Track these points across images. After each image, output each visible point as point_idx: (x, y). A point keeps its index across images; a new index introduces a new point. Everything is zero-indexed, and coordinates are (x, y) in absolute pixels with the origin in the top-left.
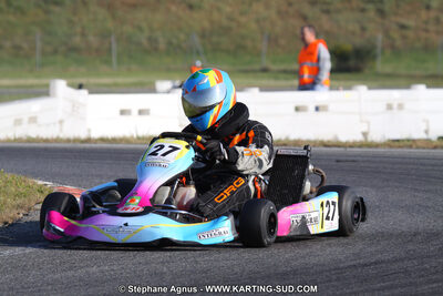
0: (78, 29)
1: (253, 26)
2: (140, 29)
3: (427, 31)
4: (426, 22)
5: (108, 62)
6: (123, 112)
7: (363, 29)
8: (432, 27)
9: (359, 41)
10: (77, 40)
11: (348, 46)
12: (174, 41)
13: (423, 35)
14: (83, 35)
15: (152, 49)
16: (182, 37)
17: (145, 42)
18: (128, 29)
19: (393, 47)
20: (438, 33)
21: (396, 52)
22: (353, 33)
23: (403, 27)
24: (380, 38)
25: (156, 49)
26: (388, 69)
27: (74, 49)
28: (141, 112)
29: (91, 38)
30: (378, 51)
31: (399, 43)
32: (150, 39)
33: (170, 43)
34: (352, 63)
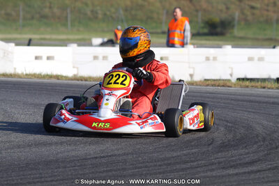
0: (48, 4)
1: (158, 4)
2: (86, 4)
3: (268, 10)
4: (268, 5)
5: (65, 25)
6: (37, 58)
7: (228, 8)
8: (270, 8)
9: (224, 16)
10: (47, 11)
11: (217, 19)
12: (108, 13)
13: (266, 13)
14: (50, 7)
15: (94, 17)
16: (113, 10)
17: (89, 13)
18: (79, 4)
19: (246, 20)
20: (274, 12)
21: (248, 23)
22: (221, 11)
23: (253, 8)
24: (237, 14)
25: (96, 18)
26: (241, 34)
27: (44, 17)
28: (48, 58)
29: (55, 10)
30: (236, 23)
31: (250, 18)
32: (92, 11)
33: (105, 14)
34: (219, 30)
